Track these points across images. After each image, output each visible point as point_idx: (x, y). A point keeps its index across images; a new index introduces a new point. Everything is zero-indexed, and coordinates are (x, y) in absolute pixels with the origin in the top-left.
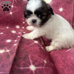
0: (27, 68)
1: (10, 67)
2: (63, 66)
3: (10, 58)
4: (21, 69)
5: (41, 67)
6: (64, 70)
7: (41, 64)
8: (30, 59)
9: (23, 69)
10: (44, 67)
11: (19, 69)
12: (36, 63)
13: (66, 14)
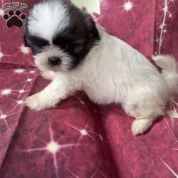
0: (41, 149)
1: (5, 150)
2: (122, 140)
3: (7, 131)
4: (27, 153)
5: (71, 145)
6: (122, 149)
7: (72, 138)
8: (50, 129)
9: (32, 152)
10: (78, 144)
11: (24, 154)
12: (62, 137)
13: (141, 16)
